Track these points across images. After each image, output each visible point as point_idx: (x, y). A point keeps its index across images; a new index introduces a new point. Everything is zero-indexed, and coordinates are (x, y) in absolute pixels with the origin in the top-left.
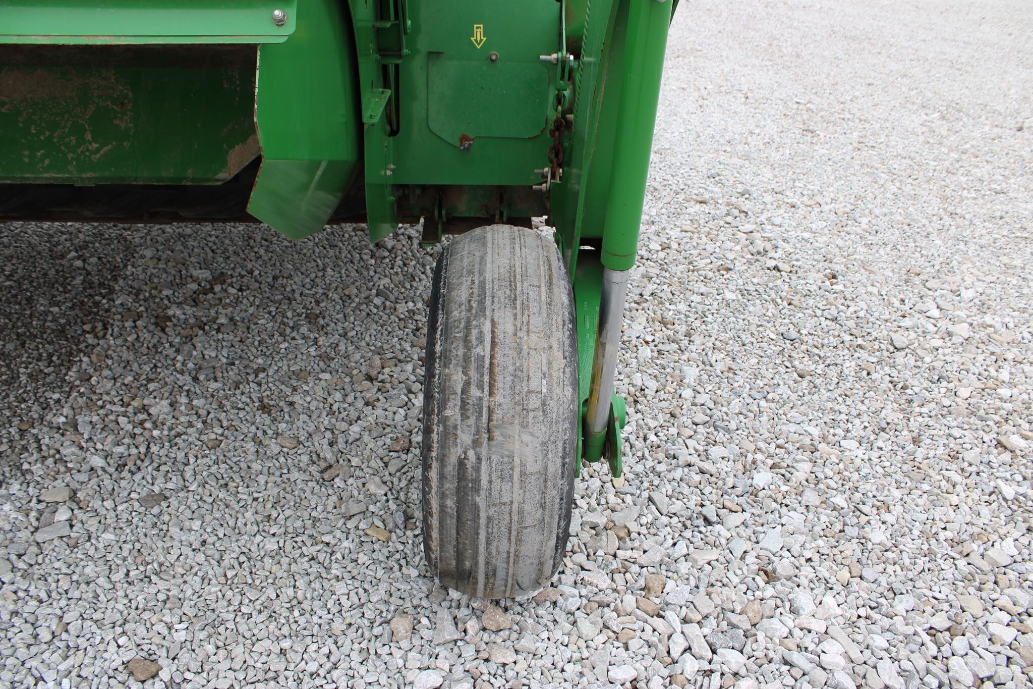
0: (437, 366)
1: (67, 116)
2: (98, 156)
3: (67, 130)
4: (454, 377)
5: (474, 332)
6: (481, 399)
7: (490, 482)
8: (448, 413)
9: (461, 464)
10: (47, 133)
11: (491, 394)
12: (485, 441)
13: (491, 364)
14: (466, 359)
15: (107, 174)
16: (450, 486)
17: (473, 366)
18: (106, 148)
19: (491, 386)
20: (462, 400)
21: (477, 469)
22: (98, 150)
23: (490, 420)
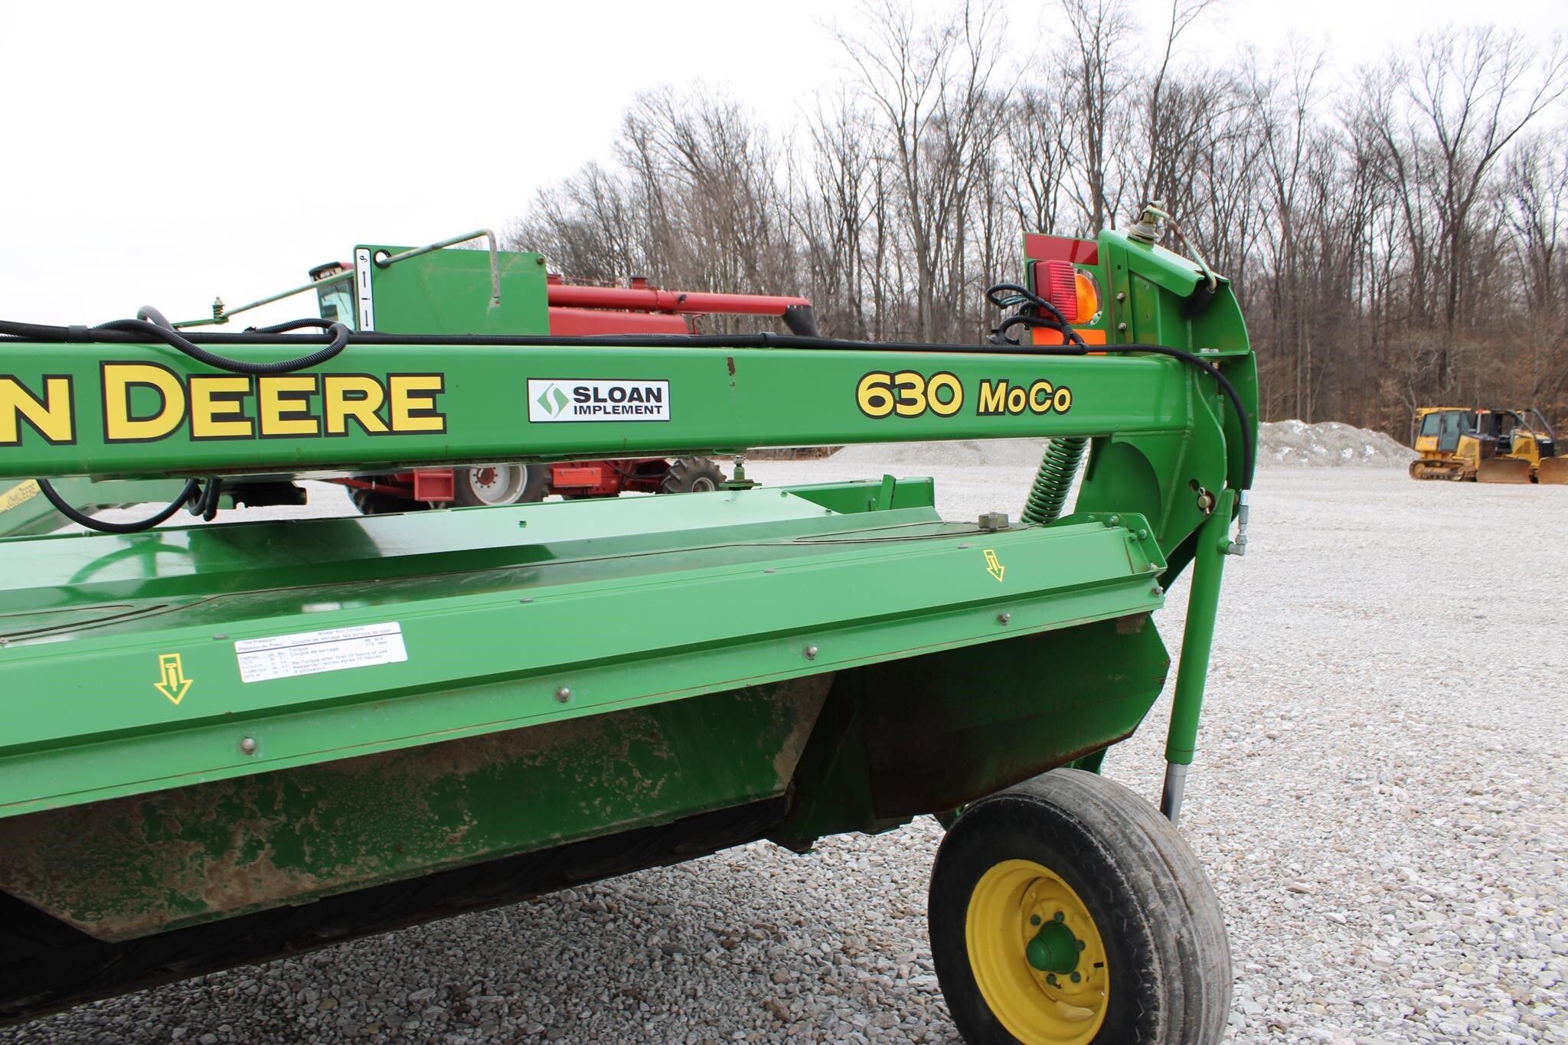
0: (1120, 874)
1: (605, 757)
2: (656, 792)
3: (612, 771)
4: (1142, 876)
5: (1133, 837)
6: (1171, 884)
7: (1203, 950)
8: (1152, 906)
9: (1179, 943)
10: (595, 779)
11: (1176, 878)
12: (1188, 916)
13: (1162, 856)
14: (1142, 859)
15: (674, 808)
16: (1175, 968)
17: (1151, 862)
18: (660, 783)
19: (1172, 872)
20: (1159, 891)
21: (1192, 943)
22: (653, 787)
23: (1185, 899)
